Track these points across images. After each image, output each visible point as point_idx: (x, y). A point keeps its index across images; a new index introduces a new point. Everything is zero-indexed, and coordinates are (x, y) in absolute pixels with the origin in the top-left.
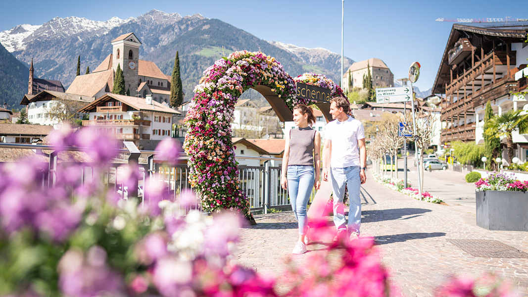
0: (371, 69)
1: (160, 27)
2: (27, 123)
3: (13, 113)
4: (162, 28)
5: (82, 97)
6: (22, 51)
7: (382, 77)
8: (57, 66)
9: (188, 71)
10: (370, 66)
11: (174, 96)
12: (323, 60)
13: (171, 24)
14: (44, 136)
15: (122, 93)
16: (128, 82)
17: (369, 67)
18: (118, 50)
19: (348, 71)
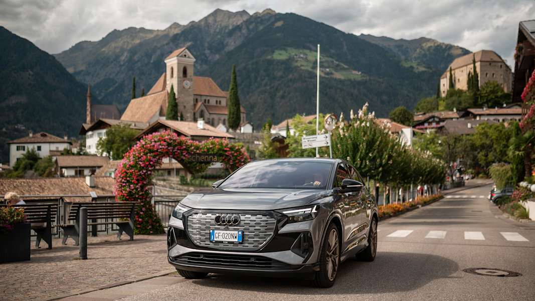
0: (478, 64)
1: (226, 29)
2: (86, 154)
3: (73, 144)
4: (227, 31)
5: (136, 123)
6: (82, 71)
7: (493, 74)
8: (117, 85)
9: (259, 79)
10: (476, 60)
11: (231, 116)
12: (427, 53)
13: (238, 24)
14: (99, 167)
15: (174, 118)
16: (183, 103)
17: (474, 62)
18: (172, 69)
19: (449, 69)
